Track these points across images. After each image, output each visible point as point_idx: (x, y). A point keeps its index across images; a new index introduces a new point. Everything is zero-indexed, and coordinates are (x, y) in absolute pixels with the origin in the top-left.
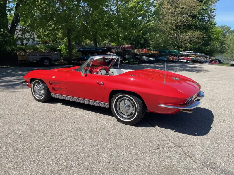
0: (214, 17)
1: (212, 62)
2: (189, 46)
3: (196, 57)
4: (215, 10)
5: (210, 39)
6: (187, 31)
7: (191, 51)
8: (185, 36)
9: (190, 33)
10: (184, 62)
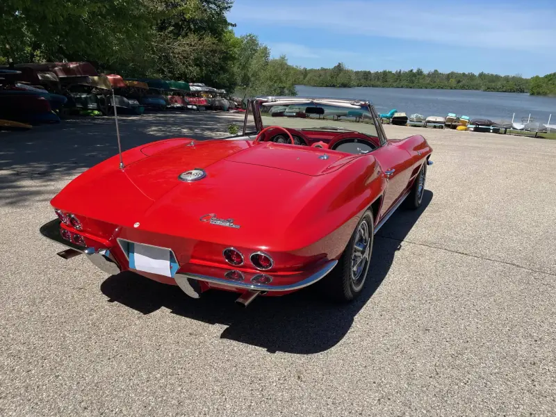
0: (229, 7)
1: (238, 108)
2: (195, 71)
3: (213, 97)
5: (228, 57)
6: (186, 35)
7: (200, 84)
8: (183, 45)
9: (193, 38)
10: (192, 109)
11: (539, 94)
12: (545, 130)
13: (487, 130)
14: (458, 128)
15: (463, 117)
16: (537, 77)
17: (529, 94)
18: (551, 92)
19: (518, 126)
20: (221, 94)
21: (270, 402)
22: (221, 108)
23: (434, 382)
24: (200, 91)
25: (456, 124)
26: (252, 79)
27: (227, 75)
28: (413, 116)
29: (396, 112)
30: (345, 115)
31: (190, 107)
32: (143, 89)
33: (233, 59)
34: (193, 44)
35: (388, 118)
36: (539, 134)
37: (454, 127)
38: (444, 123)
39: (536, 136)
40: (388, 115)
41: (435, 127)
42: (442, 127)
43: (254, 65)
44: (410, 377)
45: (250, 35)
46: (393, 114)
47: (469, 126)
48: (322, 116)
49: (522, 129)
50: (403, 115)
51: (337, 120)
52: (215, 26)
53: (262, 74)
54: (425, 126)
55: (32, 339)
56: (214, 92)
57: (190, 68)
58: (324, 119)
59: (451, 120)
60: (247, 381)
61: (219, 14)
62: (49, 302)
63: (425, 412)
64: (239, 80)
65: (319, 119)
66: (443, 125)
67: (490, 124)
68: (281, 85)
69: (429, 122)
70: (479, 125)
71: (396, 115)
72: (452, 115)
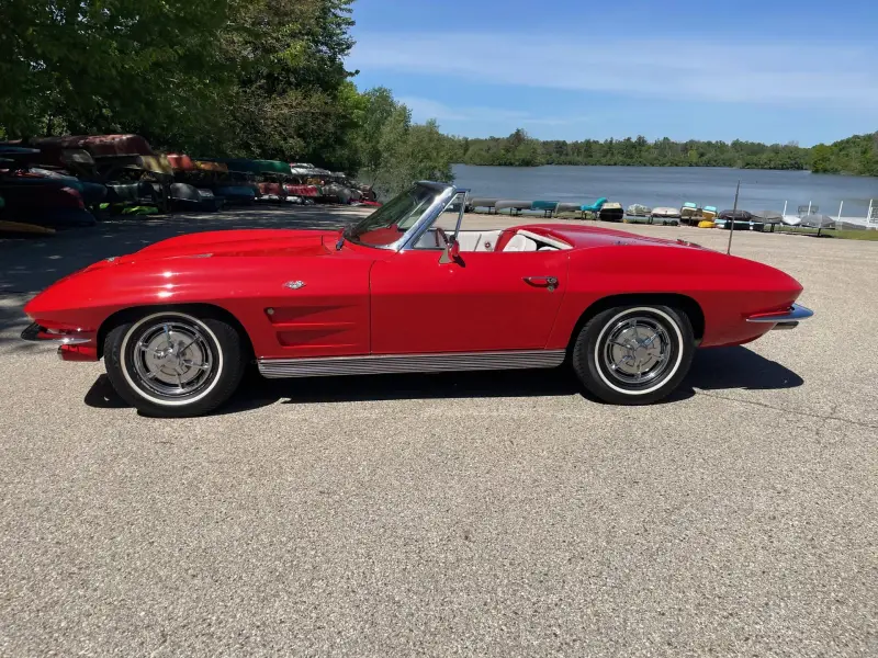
0: (348, 48)
1: (364, 200)
2: (295, 143)
3: (326, 183)
4: (352, 23)
5: (347, 124)
6: (284, 91)
7: (305, 165)
8: (279, 107)
9: (293, 96)
10: (295, 202)
11: (825, 171)
12: (832, 226)
13: (746, 227)
14: (701, 224)
15: (708, 208)
16: (822, 145)
17: (810, 172)
18: (845, 167)
19: (792, 220)
20: (338, 180)
21: (431, 564)
22: (338, 200)
23: (639, 540)
24: (307, 175)
25: (698, 218)
26: (386, 155)
27: (346, 152)
28: (632, 208)
29: (606, 201)
30: (528, 207)
31: (289, 198)
32: (220, 174)
33: (355, 125)
34: (294, 104)
35: (594, 211)
36: (824, 231)
37: (695, 223)
38: (679, 217)
39: (819, 235)
40: (594, 206)
41: (665, 223)
42: (676, 224)
43: (387, 134)
44: (610, 535)
45: (380, 89)
46: (600, 205)
47: (717, 221)
48: (493, 210)
49: (798, 225)
50: (616, 206)
51: (516, 215)
52: (329, 78)
53: (401, 149)
54: (649, 223)
55: (110, 502)
56: (328, 176)
57: (291, 141)
58: (496, 213)
59: (690, 213)
60: (400, 542)
61: (332, 59)
62: (125, 460)
63: (627, 571)
64: (364, 158)
65: (490, 213)
66: (678, 220)
67: (749, 217)
68: (429, 164)
69: (656, 216)
70: (731, 219)
71: (606, 206)
72: (690, 206)
